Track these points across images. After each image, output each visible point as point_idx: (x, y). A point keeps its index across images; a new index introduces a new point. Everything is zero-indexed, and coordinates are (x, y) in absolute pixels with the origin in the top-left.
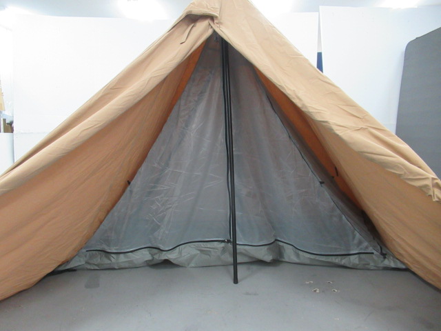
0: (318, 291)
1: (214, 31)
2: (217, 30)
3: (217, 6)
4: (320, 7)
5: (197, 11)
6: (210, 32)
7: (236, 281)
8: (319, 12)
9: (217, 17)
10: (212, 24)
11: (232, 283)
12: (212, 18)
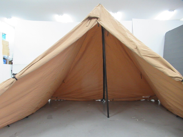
0: (137, 120)
1: (98, 23)
2: (99, 22)
3: (99, 14)
4: (133, 19)
5: (92, 16)
6: (97, 23)
7: (108, 117)
8: (132, 20)
9: (99, 18)
10: (97, 21)
11: (107, 117)
12: (97, 18)
